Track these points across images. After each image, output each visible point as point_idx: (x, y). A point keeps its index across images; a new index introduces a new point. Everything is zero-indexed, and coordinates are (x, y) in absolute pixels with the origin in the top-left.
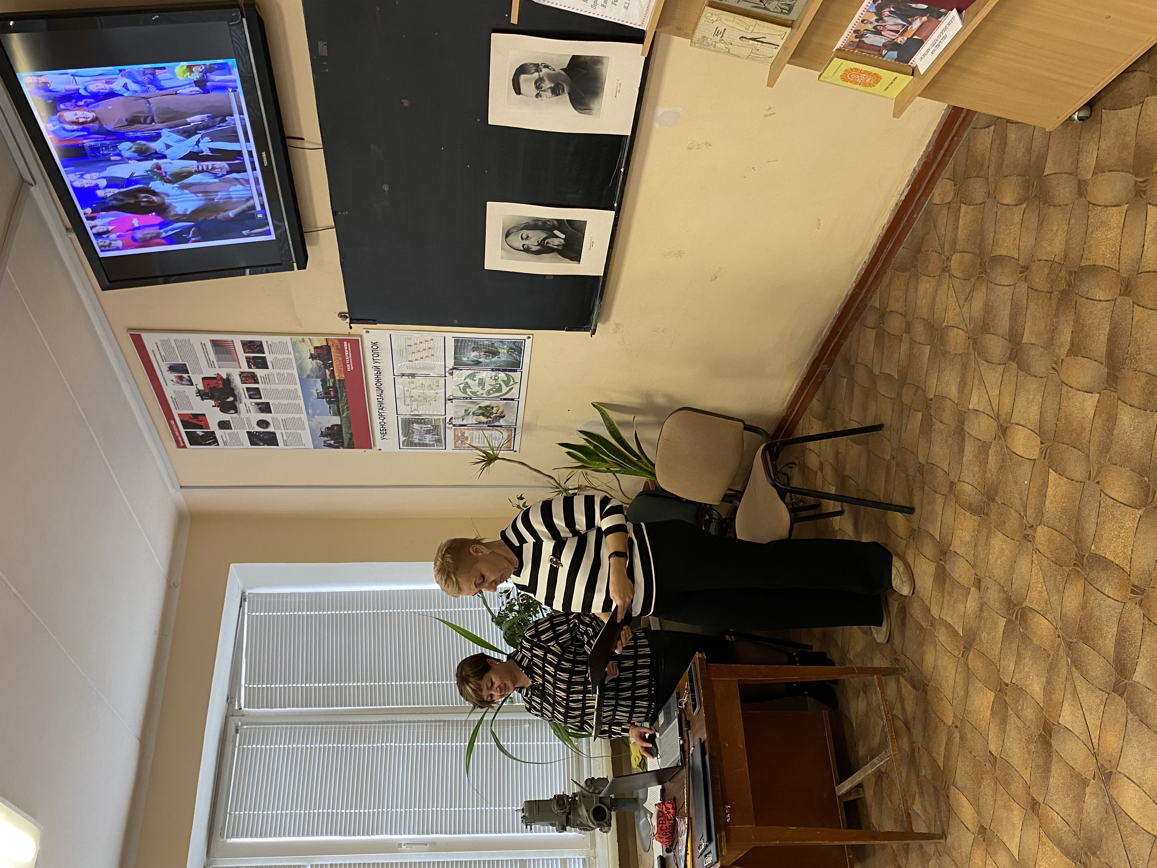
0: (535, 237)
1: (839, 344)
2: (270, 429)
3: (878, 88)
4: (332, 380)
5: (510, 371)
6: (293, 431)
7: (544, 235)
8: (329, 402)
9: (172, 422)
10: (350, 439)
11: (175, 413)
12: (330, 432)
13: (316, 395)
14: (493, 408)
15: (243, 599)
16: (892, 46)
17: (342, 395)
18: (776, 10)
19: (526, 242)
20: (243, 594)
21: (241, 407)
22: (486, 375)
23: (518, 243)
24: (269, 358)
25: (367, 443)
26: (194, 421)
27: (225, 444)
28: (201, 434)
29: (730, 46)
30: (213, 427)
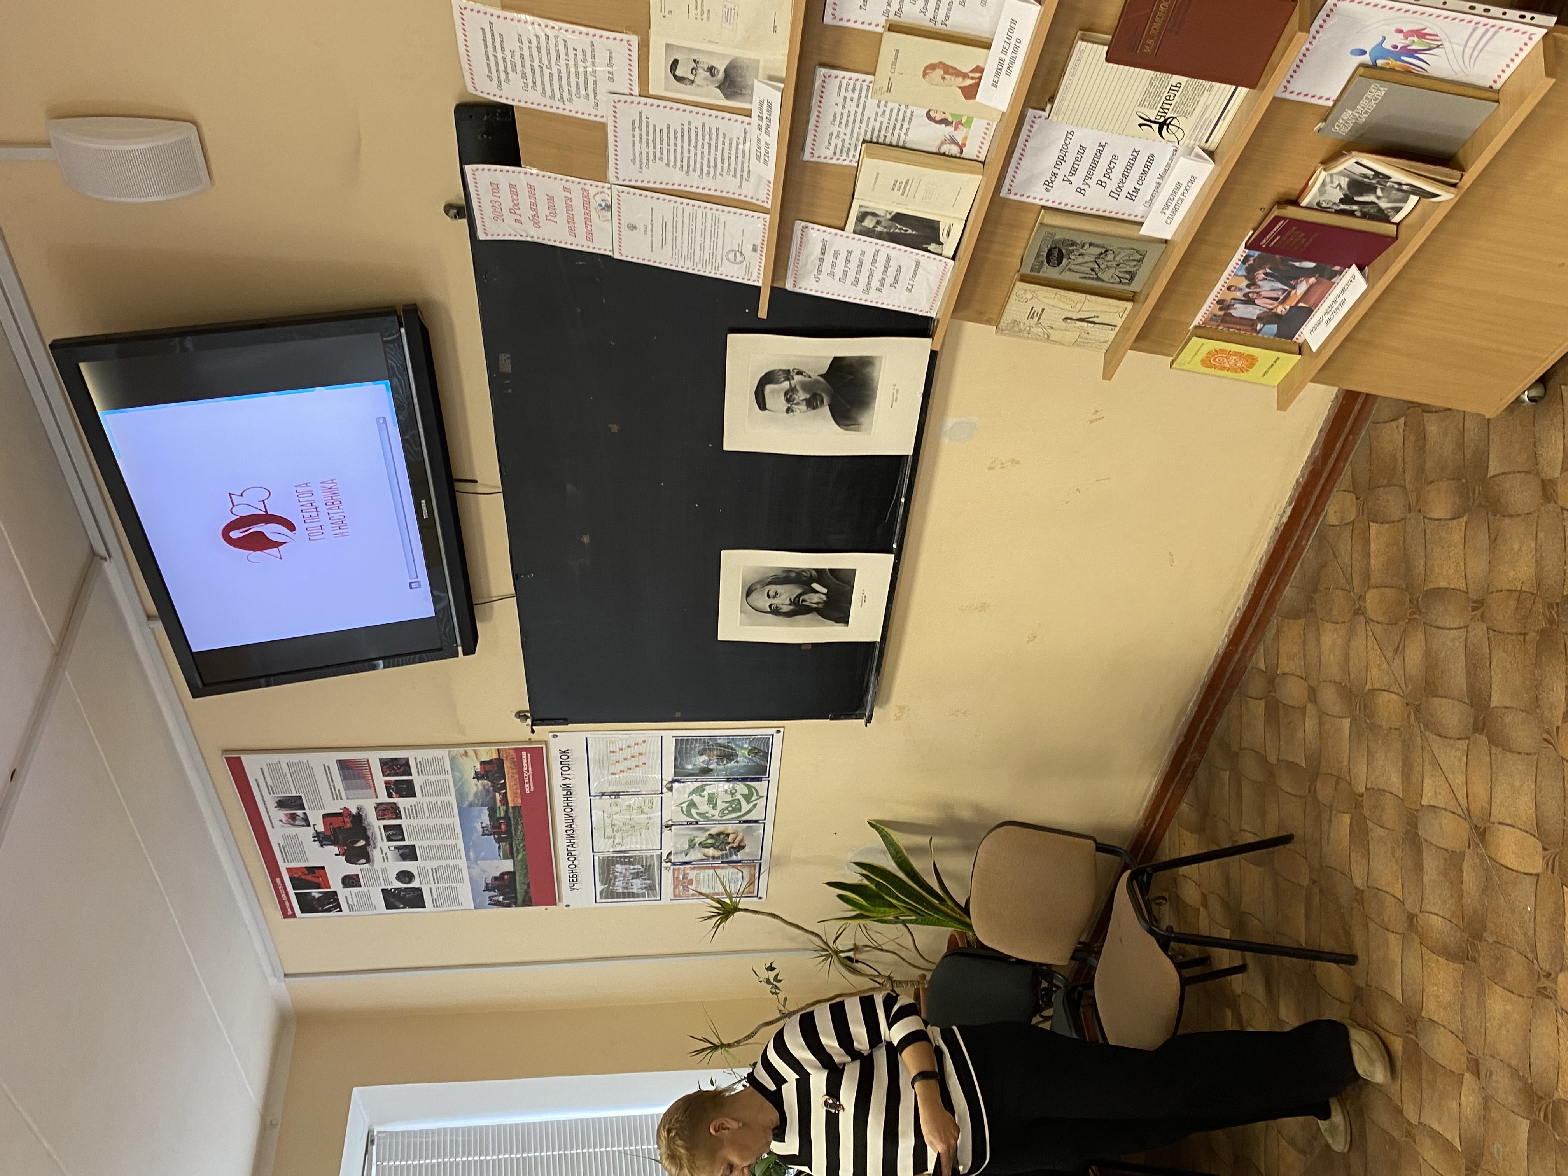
0: (786, 594)
1: (1212, 723)
2: (415, 884)
3: (1254, 374)
4: (503, 808)
5: (753, 780)
6: (447, 885)
7: (799, 591)
8: (499, 841)
9: (278, 880)
10: (527, 892)
11: (283, 867)
12: (498, 883)
13: (480, 830)
14: (728, 835)
15: (370, 1141)
16: (1269, 317)
17: (516, 830)
18: (1111, 281)
19: (775, 601)
20: (370, 1133)
21: (376, 854)
22: (720, 788)
23: (764, 603)
24: (417, 780)
25: (549, 897)
26: (309, 877)
27: (351, 908)
28: (317, 896)
29: (1050, 331)
30: (336, 885)
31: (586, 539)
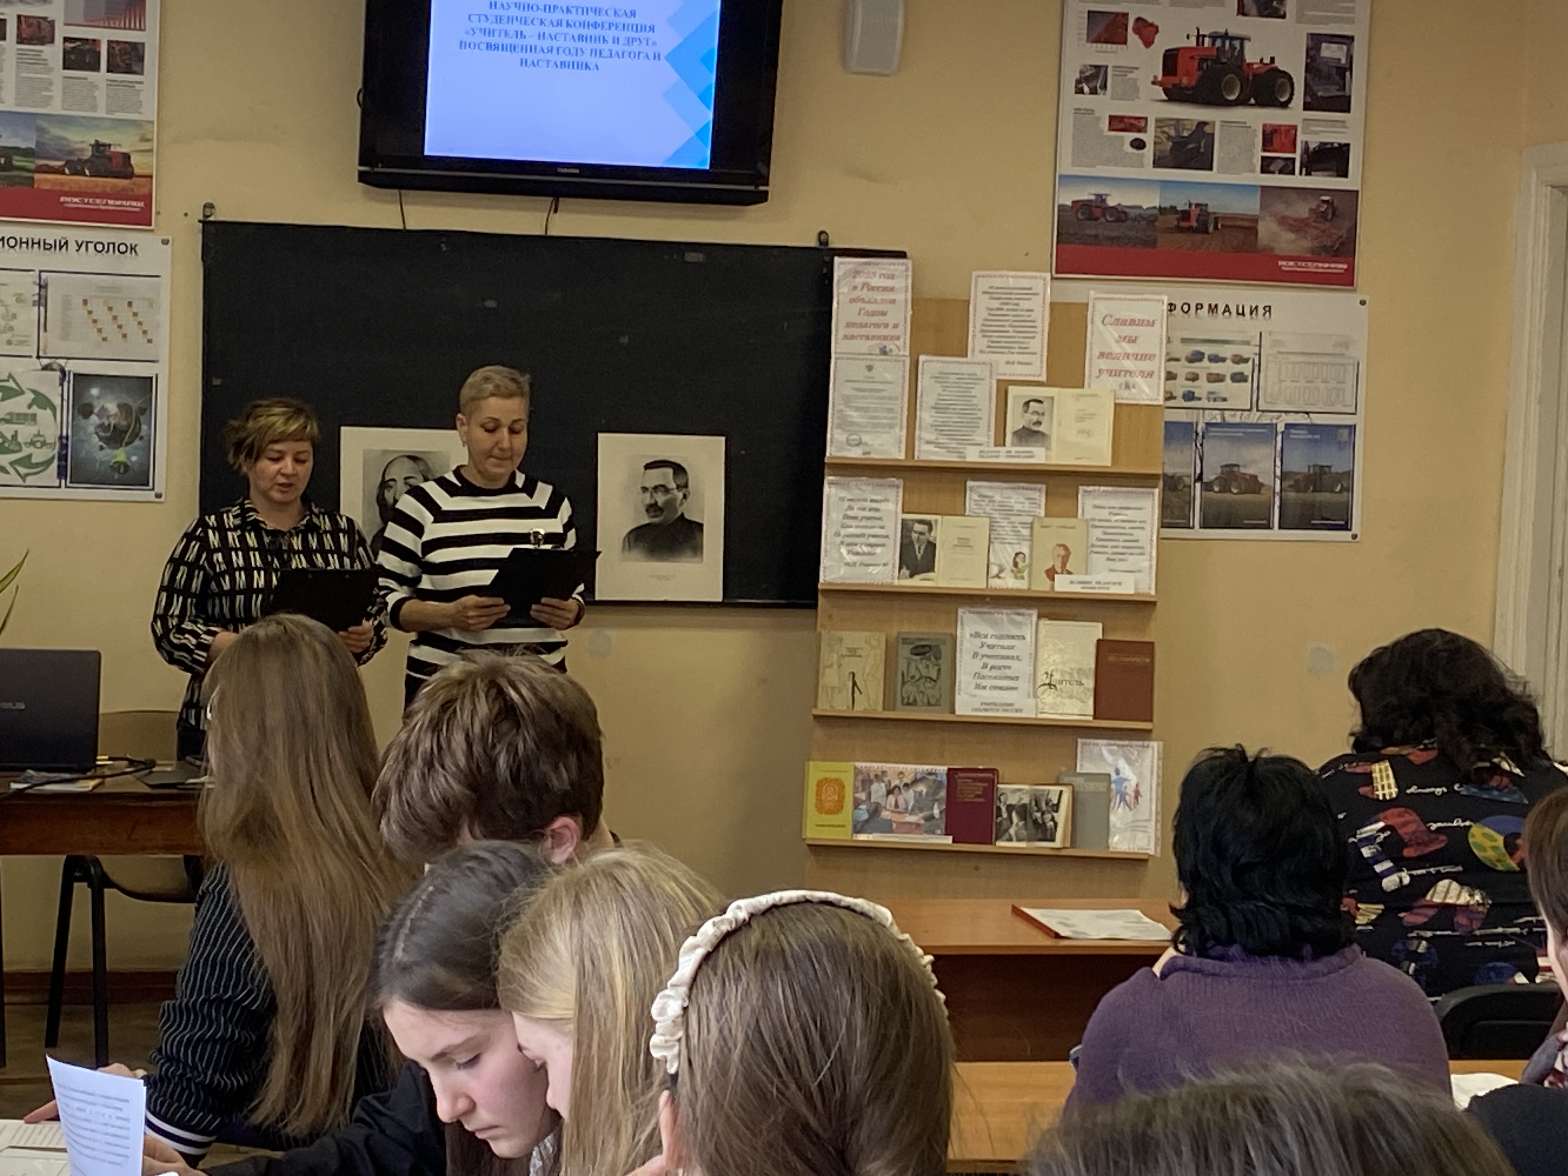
5: (62, 468)
16: (876, 810)
19: (400, 484)
22: (47, 427)
24: (98, 77)
31: (491, 304)
